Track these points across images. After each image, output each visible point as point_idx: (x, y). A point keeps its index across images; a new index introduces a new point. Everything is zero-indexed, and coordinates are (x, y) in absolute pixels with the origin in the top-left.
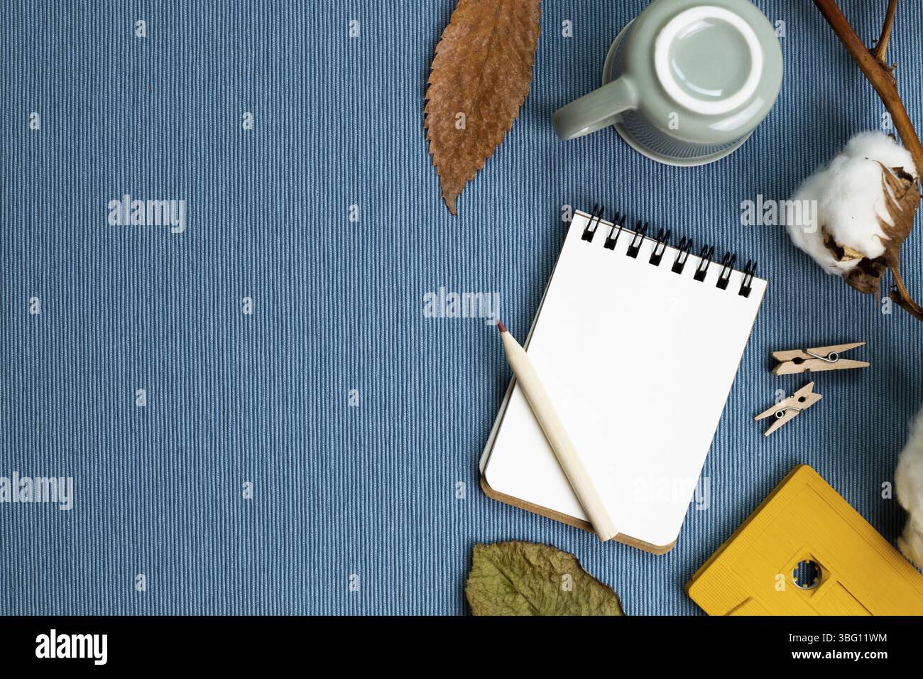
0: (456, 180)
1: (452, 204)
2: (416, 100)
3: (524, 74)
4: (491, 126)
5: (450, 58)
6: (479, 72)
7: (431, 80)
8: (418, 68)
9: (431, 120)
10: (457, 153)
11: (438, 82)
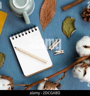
0: (44, 27)
1: (44, 30)
2: (38, 15)
3: (54, 11)
4: (50, 19)
5: (43, 9)
6: (48, 11)
7: (41, 12)
8: (39, 10)
9: (41, 18)
10: (45, 23)
11: (42, 12)
